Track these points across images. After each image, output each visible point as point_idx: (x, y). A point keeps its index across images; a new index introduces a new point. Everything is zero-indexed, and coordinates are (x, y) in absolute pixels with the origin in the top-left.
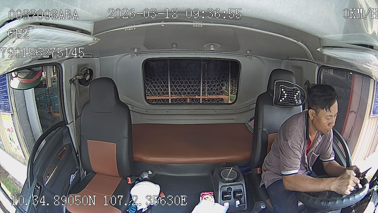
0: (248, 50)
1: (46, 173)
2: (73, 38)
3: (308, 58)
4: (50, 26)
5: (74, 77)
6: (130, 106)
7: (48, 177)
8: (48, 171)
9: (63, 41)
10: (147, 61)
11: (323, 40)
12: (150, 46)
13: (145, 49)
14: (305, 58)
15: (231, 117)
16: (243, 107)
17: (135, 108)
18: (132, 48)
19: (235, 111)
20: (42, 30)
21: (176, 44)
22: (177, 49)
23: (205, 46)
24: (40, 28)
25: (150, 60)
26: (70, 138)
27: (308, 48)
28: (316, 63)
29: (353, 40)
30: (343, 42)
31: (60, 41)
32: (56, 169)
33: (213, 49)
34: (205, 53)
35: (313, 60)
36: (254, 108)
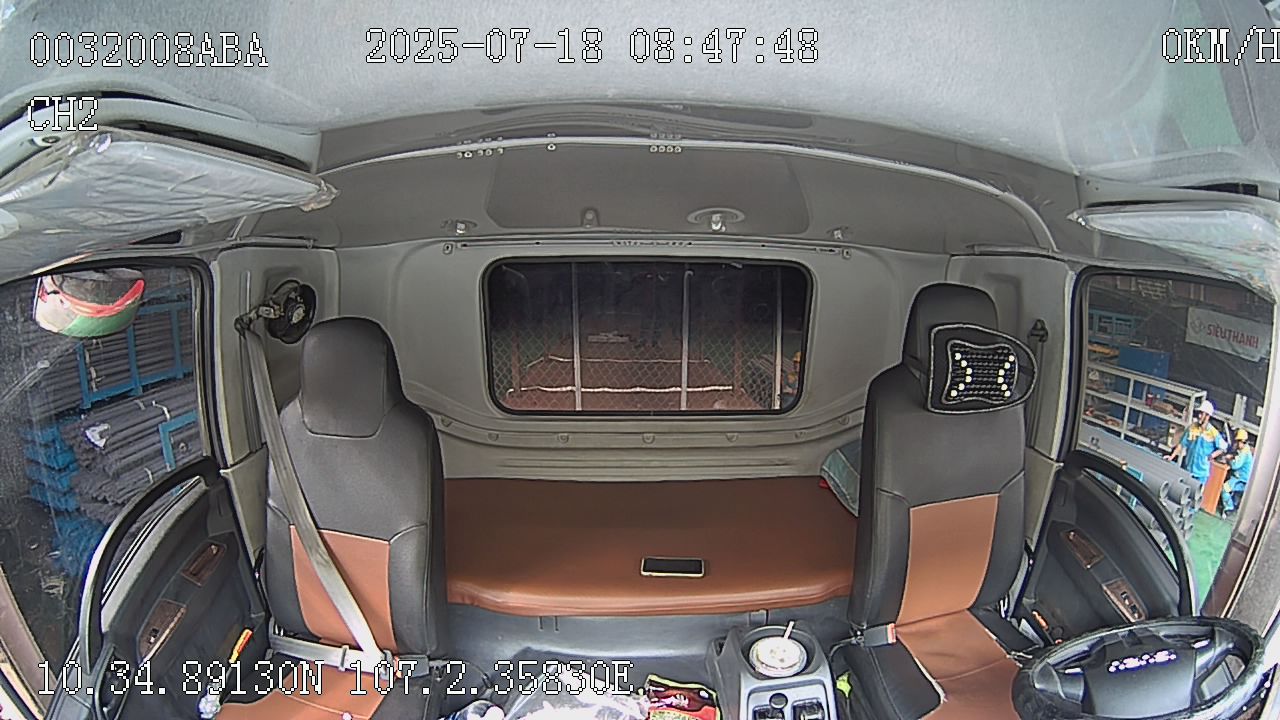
0: (837, 229)
1: (148, 624)
2: (250, 180)
3: (1037, 245)
4: (174, 137)
5: (251, 311)
6: (439, 417)
7: (152, 640)
8: (152, 622)
9: (214, 189)
10: (495, 268)
11: (1088, 182)
12: (506, 216)
13: (494, 227)
14: (1029, 245)
15: (781, 457)
16: (821, 421)
17: (454, 423)
18: (447, 222)
19: (796, 436)
20: (146, 148)
21: (596, 211)
22: (599, 225)
23: (691, 218)
24: (138, 140)
25: (506, 265)
26: (231, 514)
27: (1038, 212)
28: (1066, 258)
29: (1189, 173)
30: (1154, 182)
31: (206, 186)
32: (179, 615)
33: (718, 228)
34: (693, 242)
35: (1056, 250)
36: (859, 425)
